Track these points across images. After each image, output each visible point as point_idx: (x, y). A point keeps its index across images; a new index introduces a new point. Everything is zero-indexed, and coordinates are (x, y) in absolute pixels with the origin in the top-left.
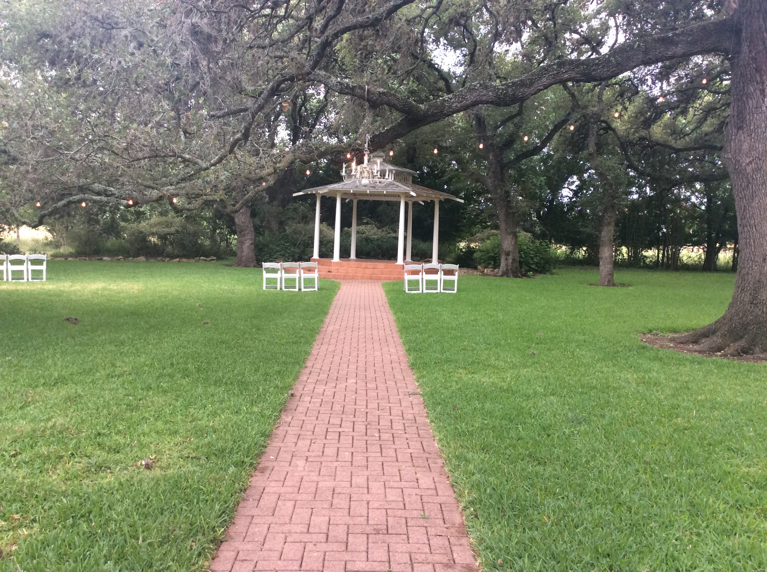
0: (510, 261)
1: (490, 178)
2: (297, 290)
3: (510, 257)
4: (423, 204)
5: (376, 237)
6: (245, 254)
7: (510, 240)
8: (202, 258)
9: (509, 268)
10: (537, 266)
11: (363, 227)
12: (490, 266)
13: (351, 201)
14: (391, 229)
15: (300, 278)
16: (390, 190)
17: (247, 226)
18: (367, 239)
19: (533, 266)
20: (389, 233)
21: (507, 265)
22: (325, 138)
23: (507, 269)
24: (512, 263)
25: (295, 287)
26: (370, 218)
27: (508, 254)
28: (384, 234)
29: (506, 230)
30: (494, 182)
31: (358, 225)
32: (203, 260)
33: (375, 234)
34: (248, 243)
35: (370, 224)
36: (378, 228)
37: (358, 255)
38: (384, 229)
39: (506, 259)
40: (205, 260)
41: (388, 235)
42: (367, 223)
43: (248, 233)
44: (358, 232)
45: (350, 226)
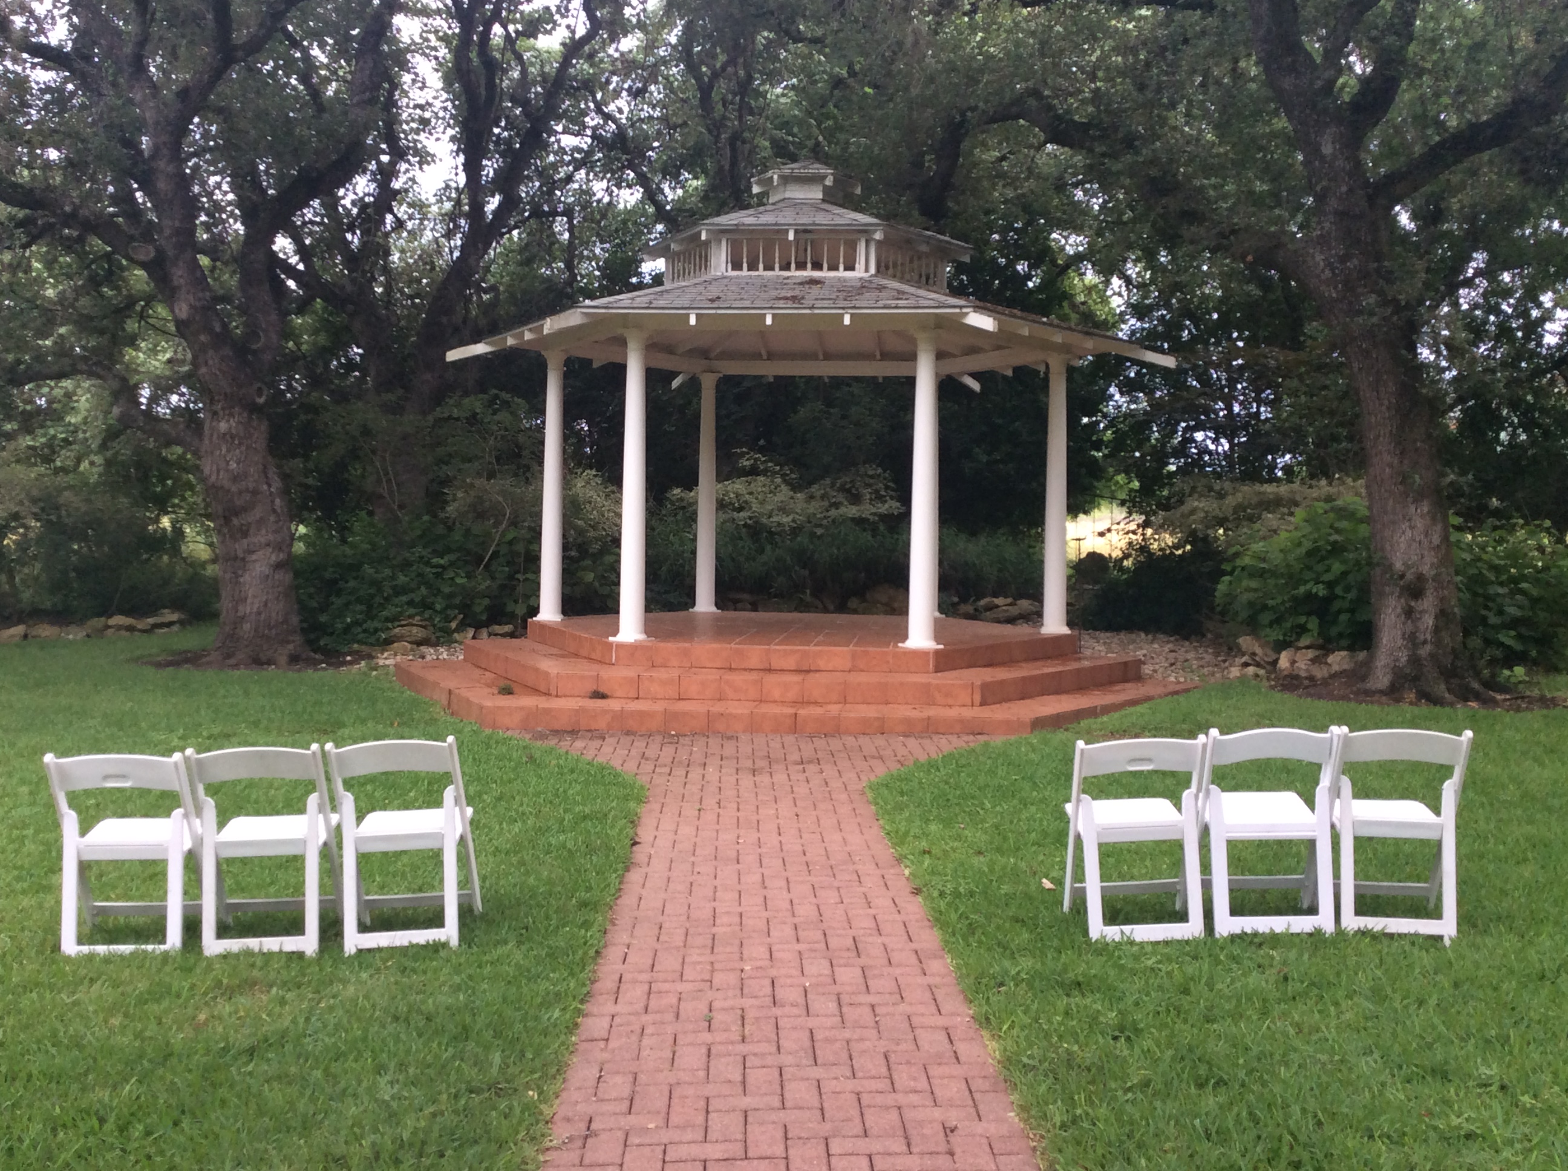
0: (1429, 621)
1: (1323, 241)
2: (308, 942)
3: (1428, 605)
4: (975, 386)
5: (786, 520)
6: (250, 607)
7: (1420, 524)
8: (118, 620)
9: (1424, 651)
10: (1520, 637)
11: (738, 486)
12: (1305, 641)
13: (693, 385)
14: (843, 489)
15: (330, 855)
16: (871, 306)
17: (255, 492)
18: (756, 531)
19: (1507, 638)
20: (836, 505)
21: (1412, 639)
22: (599, 187)
23: (1415, 660)
24: (1437, 630)
25: (296, 927)
26: (762, 450)
27: (1415, 591)
28: (814, 507)
29: (1405, 479)
30: (1343, 259)
31: (722, 476)
32: (119, 628)
33: (783, 510)
34: (261, 564)
35: (764, 473)
36: (795, 488)
37: (724, 596)
38: (815, 489)
39: (1409, 613)
40: (130, 629)
41: (833, 513)
42: (753, 472)
43: (261, 521)
44: (721, 505)
45: (691, 481)
